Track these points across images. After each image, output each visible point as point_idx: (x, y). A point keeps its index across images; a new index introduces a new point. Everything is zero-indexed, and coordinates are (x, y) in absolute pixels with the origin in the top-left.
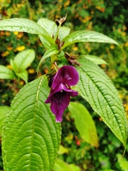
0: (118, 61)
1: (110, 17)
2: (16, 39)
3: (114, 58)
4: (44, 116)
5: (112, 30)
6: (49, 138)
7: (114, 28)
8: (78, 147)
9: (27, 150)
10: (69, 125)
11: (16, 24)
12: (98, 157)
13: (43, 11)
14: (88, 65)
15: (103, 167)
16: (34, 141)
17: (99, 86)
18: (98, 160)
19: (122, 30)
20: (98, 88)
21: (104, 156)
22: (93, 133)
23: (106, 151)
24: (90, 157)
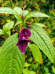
0: (52, 25)
1: (48, 5)
2: (6, 17)
3: (50, 24)
4: (17, 51)
5: (49, 11)
6: (20, 61)
7: (50, 10)
8: (35, 63)
9: (10, 66)
10: (30, 54)
11: (3, 10)
12: (44, 67)
13: (18, 4)
14: (37, 27)
15: (46, 72)
16: (13, 63)
17: (42, 37)
18: (43, 69)
19: (53, 11)
20: (41, 38)
21: (46, 67)
22: (40, 58)
23: (47, 65)
24: (40, 68)
